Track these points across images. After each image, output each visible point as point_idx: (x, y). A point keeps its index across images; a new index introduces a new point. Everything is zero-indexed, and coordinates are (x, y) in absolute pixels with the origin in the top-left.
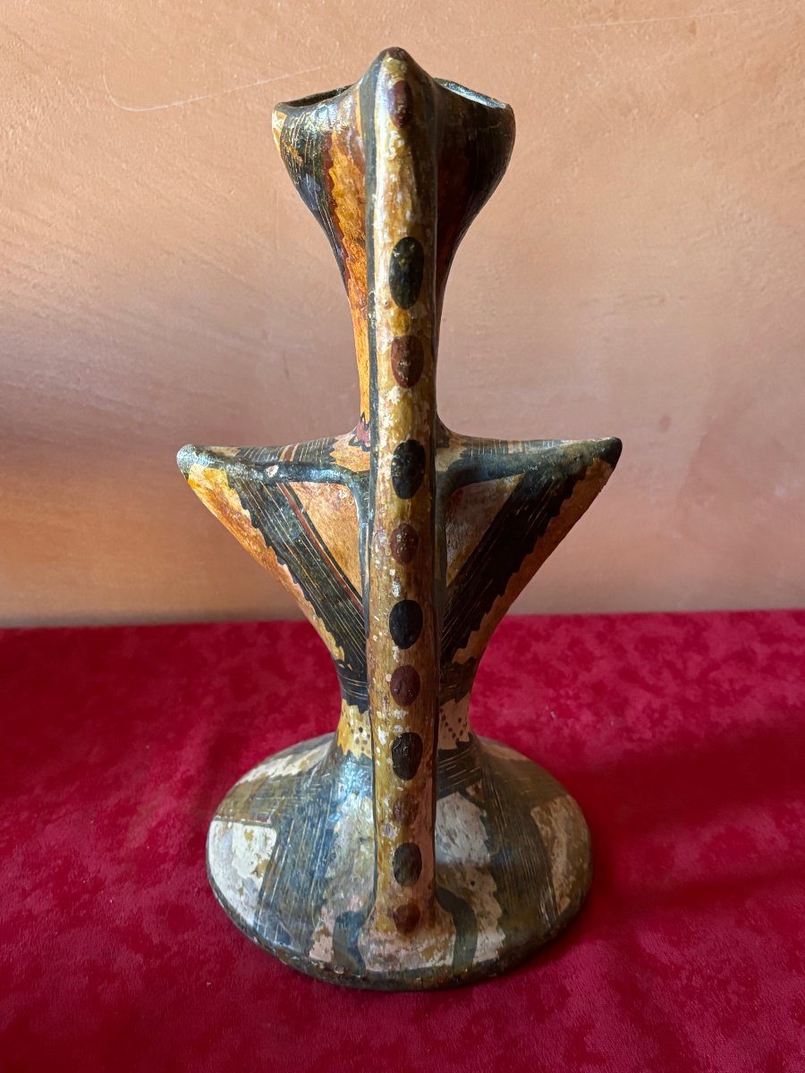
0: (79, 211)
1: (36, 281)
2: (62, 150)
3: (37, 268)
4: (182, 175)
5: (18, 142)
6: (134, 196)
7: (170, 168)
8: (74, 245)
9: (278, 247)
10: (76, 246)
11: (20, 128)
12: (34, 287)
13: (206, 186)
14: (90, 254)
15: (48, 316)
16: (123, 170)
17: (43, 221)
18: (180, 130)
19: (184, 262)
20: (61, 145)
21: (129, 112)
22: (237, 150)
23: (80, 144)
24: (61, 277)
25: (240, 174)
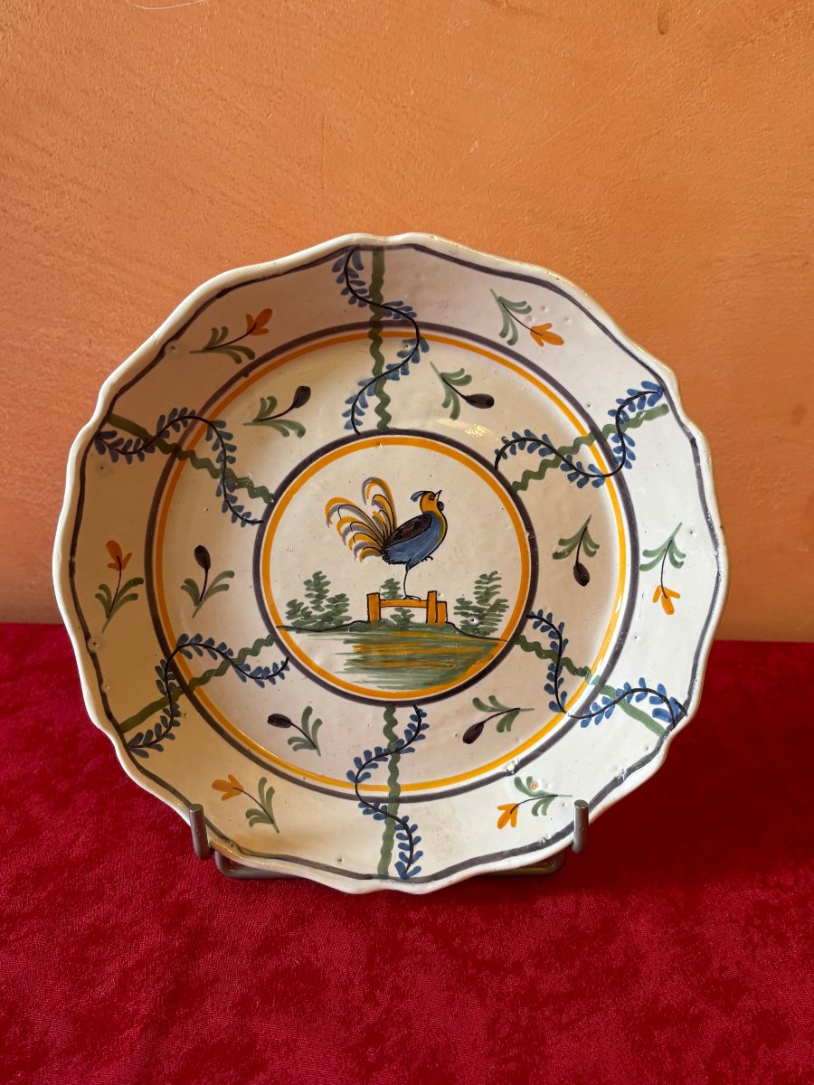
0: (85, 138)
1: (37, 222)
2: (62, 59)
3: (38, 208)
4: (208, 93)
5: (10, 49)
6: (151, 120)
7: (194, 85)
8: (80, 180)
9: (325, 185)
10: (84, 181)
11: (11, 30)
12: (36, 229)
13: (237, 109)
14: (99, 191)
15: (53, 265)
16: (137, 86)
17: (43, 149)
18: (205, 36)
19: (211, 202)
20: (61, 53)
21: (142, 11)
22: (276, 61)
23: (84, 52)
24: (66, 219)
25: (280, 94)
